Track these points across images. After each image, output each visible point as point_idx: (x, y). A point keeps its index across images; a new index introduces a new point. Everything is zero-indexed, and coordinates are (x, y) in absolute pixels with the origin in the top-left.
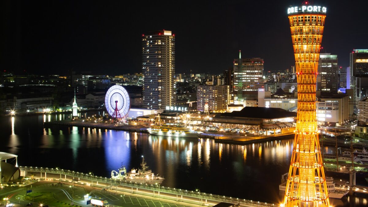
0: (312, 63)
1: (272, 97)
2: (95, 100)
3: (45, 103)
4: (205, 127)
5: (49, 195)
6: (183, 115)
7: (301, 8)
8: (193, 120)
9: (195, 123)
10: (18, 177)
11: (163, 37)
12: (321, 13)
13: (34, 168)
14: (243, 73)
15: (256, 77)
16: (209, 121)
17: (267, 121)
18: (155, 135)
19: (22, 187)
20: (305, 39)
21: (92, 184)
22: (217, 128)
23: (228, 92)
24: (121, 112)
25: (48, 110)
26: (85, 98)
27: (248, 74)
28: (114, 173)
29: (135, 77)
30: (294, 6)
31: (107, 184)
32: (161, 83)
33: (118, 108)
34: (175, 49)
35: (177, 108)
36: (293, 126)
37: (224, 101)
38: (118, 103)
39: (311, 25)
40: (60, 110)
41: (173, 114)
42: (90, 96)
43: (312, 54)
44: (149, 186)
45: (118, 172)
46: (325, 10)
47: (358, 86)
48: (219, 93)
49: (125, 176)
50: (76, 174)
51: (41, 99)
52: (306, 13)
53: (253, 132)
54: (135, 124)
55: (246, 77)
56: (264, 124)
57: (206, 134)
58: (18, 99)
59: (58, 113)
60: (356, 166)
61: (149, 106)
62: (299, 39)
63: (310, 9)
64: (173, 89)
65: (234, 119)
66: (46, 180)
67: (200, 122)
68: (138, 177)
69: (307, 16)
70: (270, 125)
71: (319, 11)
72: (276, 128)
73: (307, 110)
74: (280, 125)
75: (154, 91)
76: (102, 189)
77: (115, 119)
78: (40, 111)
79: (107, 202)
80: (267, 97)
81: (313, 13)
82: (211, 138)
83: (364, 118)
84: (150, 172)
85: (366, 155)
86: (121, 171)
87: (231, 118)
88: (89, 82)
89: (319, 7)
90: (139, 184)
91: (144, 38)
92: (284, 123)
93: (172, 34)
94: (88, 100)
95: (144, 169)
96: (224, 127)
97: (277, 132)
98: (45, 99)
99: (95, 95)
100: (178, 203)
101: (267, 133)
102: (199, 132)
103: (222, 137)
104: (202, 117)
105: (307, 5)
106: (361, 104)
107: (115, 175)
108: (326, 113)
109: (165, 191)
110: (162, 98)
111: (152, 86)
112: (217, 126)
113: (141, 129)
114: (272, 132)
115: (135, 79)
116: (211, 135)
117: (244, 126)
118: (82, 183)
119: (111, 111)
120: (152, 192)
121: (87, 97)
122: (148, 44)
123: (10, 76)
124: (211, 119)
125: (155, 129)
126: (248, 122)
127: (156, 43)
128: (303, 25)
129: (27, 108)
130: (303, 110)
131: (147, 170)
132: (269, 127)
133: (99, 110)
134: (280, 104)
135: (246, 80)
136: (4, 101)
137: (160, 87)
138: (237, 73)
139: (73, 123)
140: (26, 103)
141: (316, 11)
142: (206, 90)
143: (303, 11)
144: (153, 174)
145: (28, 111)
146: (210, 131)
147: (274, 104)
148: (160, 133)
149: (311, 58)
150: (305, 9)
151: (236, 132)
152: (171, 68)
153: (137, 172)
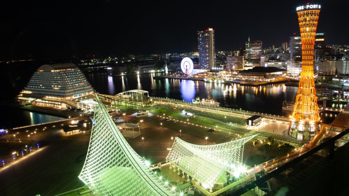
0: (311, 38)
1: (268, 61)
2: (174, 65)
3: (152, 68)
4: (234, 77)
5: (165, 110)
6: (222, 71)
7: (306, 7)
8: (227, 74)
9: (228, 75)
10: (149, 102)
11: (208, 31)
12: (318, 9)
13: (156, 98)
14: (251, 49)
15: (258, 51)
16: (235, 75)
17: (268, 74)
18: (208, 82)
19: (152, 106)
20: (308, 24)
21: (184, 105)
22: (240, 78)
23: (243, 59)
24: (189, 71)
25: (153, 71)
26: (169, 65)
27: (253, 49)
28: (194, 100)
29: (190, 54)
30: (301, 5)
31: (192, 106)
32: (208, 55)
33: (188, 69)
34: (215, 38)
35: (218, 68)
36: (282, 76)
37: (241, 64)
38: (187, 67)
39: (312, 16)
40: (159, 71)
41: (217, 71)
42: (172, 64)
43: (312, 33)
44: (214, 107)
45: (196, 100)
46: (320, 7)
47: (317, 54)
48: (238, 60)
49: (199, 102)
50: (175, 100)
51: (149, 66)
52: (309, 9)
53: (261, 80)
54: (197, 77)
55: (252, 51)
56: (266, 75)
57: (234, 81)
58: (140, 66)
59: (158, 72)
60: (324, 97)
61: (202, 68)
62: (304, 25)
63: (311, 7)
64: (214, 58)
65: (250, 73)
66: (162, 103)
67: (231, 75)
68: (206, 103)
69: (310, 11)
70: (270, 76)
71: (317, 8)
72: (273, 78)
73: (308, 65)
74: (275, 76)
75: (205, 60)
76: (190, 108)
77: (186, 74)
78: (150, 71)
79: (194, 114)
80: (266, 61)
81: (313, 9)
82: (237, 83)
83: (322, 71)
84: (212, 100)
85: (327, 91)
86: (197, 100)
87: (248, 73)
88: (170, 57)
89: (317, 5)
90: (208, 106)
91: (199, 32)
92: (277, 75)
93: (213, 30)
94: (171, 66)
95: (209, 98)
96: (245, 78)
97: (273, 79)
98: (151, 66)
99: (174, 63)
100: (229, 115)
101: (268, 80)
102: (231, 80)
103: (243, 83)
104: (232, 72)
105: (310, 4)
106: (320, 64)
107: (194, 101)
108: (300, 69)
109: (222, 110)
110: (208, 63)
111: (203, 57)
112: (240, 77)
113: (200, 79)
114: (271, 80)
115: (190, 55)
116: (238, 82)
117: (255, 77)
118: (179, 105)
119: (184, 71)
120: (216, 110)
121: (170, 64)
122: (201, 36)
123: (132, 56)
124: (237, 73)
125: (208, 79)
126: (257, 74)
127: (205, 35)
128: (307, 16)
129: (144, 71)
130: (306, 65)
131: (211, 99)
132: (269, 77)
133: (177, 71)
134: (273, 65)
135: (252, 53)
136: (134, 67)
137: (208, 58)
138: (247, 49)
139: (166, 77)
140: (143, 68)
141: (315, 8)
142: (232, 59)
143: (307, 8)
144: (214, 101)
145: (144, 72)
146: (237, 80)
147: (269, 65)
148: (211, 81)
149: (311, 35)
150: (308, 7)
151: (251, 80)
152: (213, 48)
153: (205, 100)
